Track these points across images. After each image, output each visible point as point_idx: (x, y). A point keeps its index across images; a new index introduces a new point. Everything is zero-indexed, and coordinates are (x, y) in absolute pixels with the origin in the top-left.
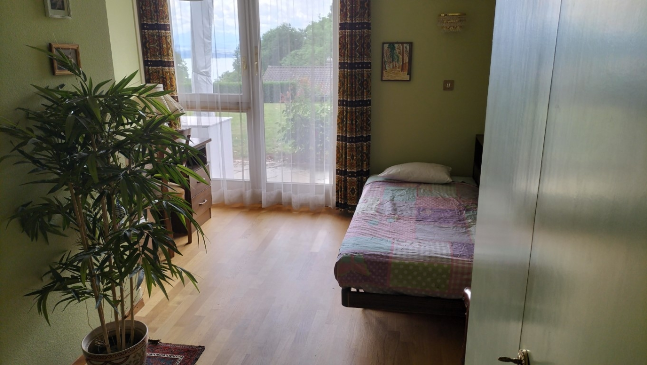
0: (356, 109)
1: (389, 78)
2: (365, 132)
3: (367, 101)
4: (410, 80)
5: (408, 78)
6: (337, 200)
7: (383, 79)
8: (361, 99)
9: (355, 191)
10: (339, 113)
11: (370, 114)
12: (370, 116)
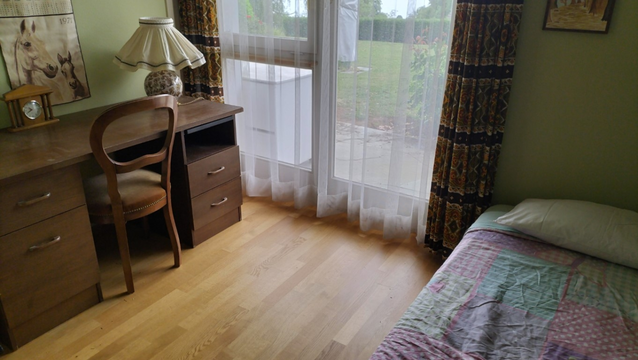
0: (477, 83)
1: (561, 25)
2: (491, 128)
3: (503, 68)
4: (606, 32)
5: (602, 26)
6: (427, 232)
7: (547, 26)
8: (491, 63)
9: (456, 228)
10: (448, 87)
11: (508, 93)
12: (506, 97)
